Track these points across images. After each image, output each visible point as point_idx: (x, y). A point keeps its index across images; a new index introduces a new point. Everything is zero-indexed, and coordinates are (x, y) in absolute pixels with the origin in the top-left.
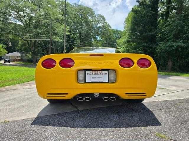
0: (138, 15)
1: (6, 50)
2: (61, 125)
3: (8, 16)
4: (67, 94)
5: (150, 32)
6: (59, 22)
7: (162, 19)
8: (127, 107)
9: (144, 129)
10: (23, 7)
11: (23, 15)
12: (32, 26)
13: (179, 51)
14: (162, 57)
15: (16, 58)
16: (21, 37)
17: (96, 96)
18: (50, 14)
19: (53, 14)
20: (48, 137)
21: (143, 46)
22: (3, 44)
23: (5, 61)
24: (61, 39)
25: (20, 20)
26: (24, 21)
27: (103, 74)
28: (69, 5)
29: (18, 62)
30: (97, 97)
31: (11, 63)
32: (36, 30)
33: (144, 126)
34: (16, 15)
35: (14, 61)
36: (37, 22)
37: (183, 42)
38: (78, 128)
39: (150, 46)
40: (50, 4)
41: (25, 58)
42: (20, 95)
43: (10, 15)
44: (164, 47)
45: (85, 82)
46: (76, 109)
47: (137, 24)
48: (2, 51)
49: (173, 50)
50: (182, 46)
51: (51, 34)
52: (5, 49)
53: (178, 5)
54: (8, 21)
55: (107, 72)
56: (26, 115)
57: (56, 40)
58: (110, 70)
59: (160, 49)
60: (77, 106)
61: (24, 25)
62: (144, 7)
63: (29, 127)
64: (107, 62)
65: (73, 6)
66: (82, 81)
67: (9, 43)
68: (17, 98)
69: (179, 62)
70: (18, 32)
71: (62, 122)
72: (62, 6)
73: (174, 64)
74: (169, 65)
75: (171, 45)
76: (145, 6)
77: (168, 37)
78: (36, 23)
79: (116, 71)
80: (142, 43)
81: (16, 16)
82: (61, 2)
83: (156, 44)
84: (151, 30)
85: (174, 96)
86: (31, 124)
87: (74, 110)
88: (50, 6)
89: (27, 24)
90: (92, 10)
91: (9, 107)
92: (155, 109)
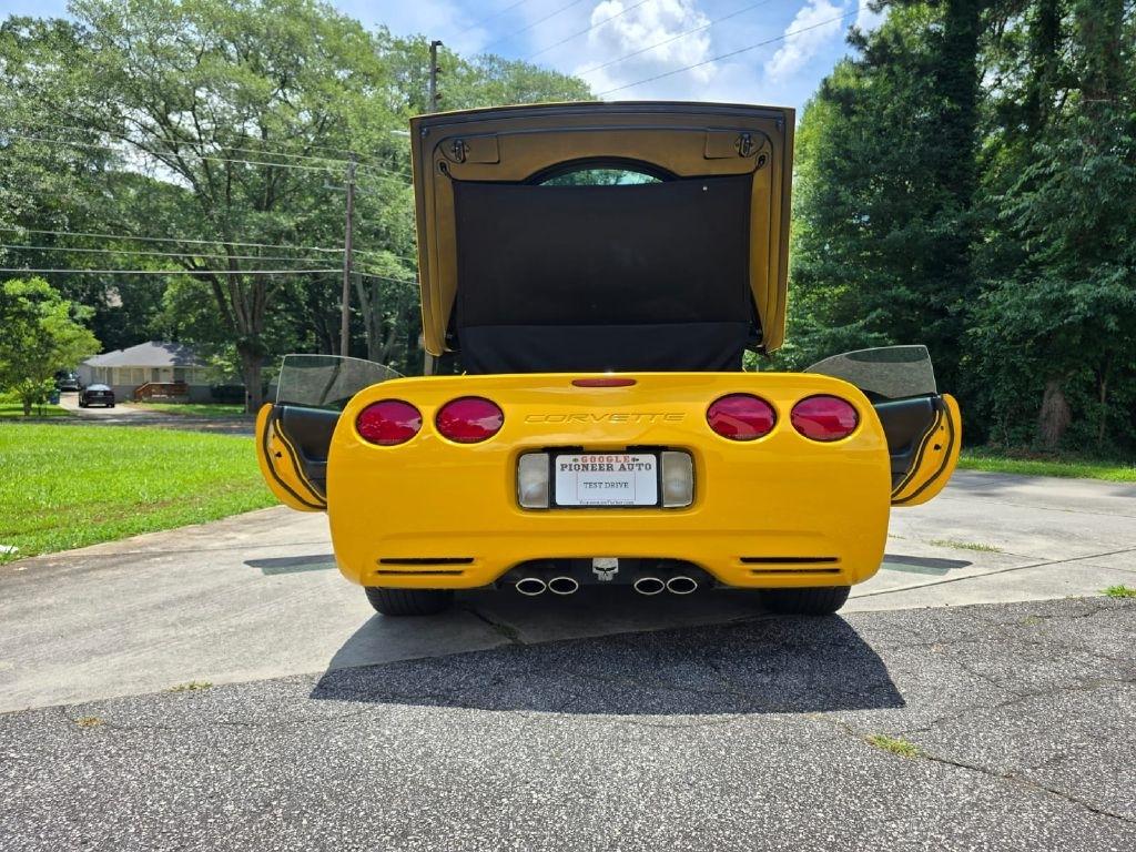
0: (854, 119)
1: (90, 334)
2: (446, 699)
3: (105, 140)
4: (468, 561)
5: (929, 218)
6: (395, 167)
7: (1010, 138)
8: (760, 635)
9: (821, 720)
10: (195, 88)
11: (193, 130)
12: (239, 196)
13: (1104, 332)
14: (1002, 371)
15: (148, 378)
16: (176, 260)
17: (602, 576)
18: (343, 122)
19: (363, 121)
20: (397, 743)
21: (895, 300)
22: (76, 296)
23: (88, 399)
24: (407, 264)
25: (174, 159)
26: (194, 161)
27: (636, 468)
28: (453, 67)
29: (158, 401)
30: (609, 577)
31: (119, 409)
32: (263, 215)
33: (823, 711)
34: (152, 130)
35: (136, 395)
36: (270, 168)
37: (1126, 281)
38: (524, 713)
39: (933, 299)
40: (342, 65)
41: (200, 378)
42: (224, 580)
43: (121, 133)
44: (1018, 307)
45: (553, 506)
46: (510, 641)
47: (854, 177)
48: (70, 341)
49: (1070, 330)
50: (1120, 305)
51: (352, 239)
52: (87, 324)
53: (1092, 61)
54: (107, 168)
55: (651, 459)
56: (279, 663)
57: (377, 270)
58: (665, 448)
59: (993, 322)
60: (510, 625)
61: (196, 187)
62: (891, 72)
63: (308, 708)
64: (654, 415)
65: (480, 70)
66: (538, 498)
67: (110, 294)
68: (212, 592)
69: (1108, 395)
70: (164, 227)
71: (449, 691)
72: (416, 74)
73: (1081, 411)
74: (1048, 414)
75: (1055, 294)
76: (896, 68)
77: (1037, 248)
78: (263, 175)
79: (694, 453)
80: (883, 285)
81: (151, 137)
82: (407, 50)
83: (970, 288)
84: (938, 207)
85: (1015, 587)
86: (311, 697)
87: (498, 644)
88: (342, 74)
89: (213, 184)
90: (589, 88)
91: (190, 632)
92: (895, 644)
